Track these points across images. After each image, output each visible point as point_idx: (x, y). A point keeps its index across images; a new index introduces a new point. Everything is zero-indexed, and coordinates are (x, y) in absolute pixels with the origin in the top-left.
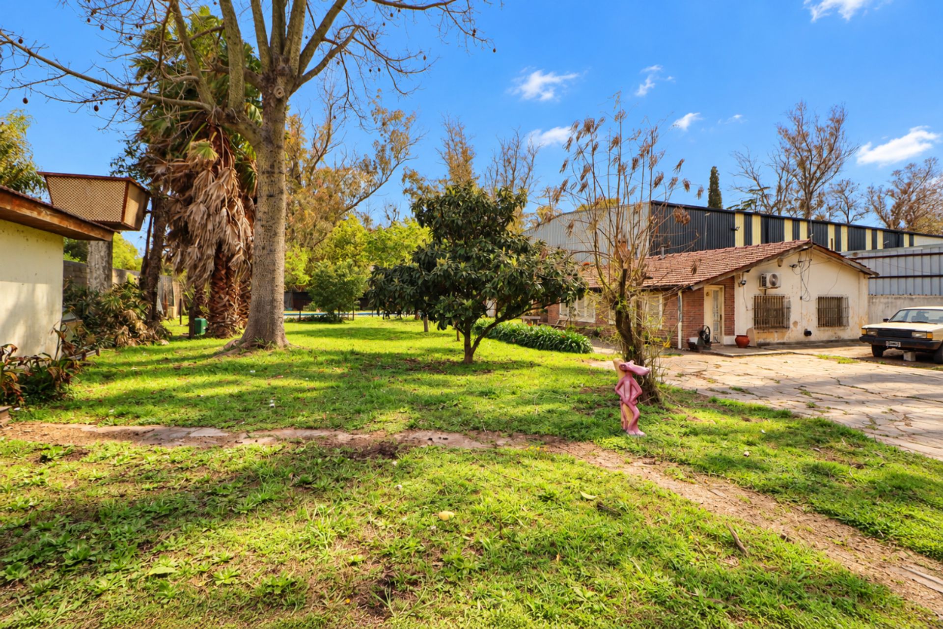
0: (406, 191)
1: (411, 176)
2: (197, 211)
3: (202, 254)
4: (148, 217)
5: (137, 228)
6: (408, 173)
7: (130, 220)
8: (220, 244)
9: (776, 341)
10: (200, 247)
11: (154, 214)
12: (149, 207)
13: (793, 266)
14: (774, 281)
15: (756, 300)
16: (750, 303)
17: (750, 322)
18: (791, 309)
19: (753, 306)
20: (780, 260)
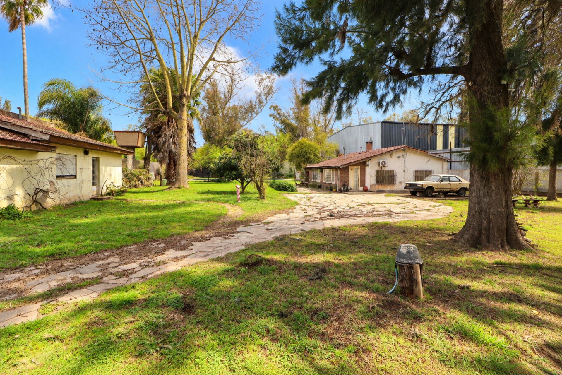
0: (270, 116)
1: (275, 108)
2: (161, 140)
3: (164, 156)
4: (146, 143)
5: (143, 147)
6: (274, 105)
7: (140, 145)
8: (170, 152)
9: (389, 189)
10: (163, 153)
11: (148, 142)
12: (146, 140)
13: (399, 157)
14: (384, 164)
15: (378, 172)
16: (374, 173)
17: (374, 181)
18: (398, 176)
19: (376, 174)
20: (391, 155)
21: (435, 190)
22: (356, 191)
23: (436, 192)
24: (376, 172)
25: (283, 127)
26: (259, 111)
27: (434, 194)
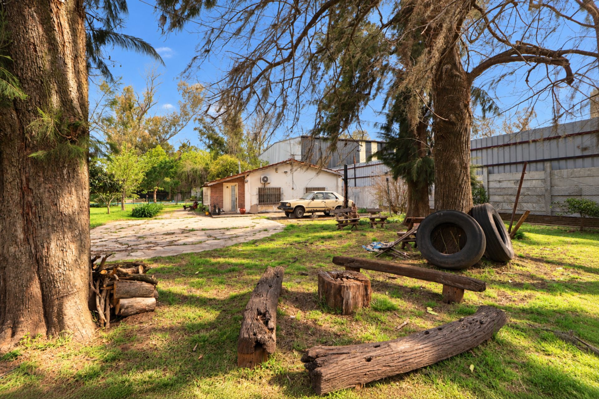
1: (201, 121)
9: (275, 210)
13: (286, 172)
14: (265, 180)
15: (260, 190)
16: (255, 192)
17: (255, 201)
18: (284, 194)
19: (258, 193)
20: (276, 170)
21: (307, 210)
22: (232, 213)
23: (308, 212)
24: (258, 190)
25: (211, 143)
26: (184, 124)
27: (305, 214)
